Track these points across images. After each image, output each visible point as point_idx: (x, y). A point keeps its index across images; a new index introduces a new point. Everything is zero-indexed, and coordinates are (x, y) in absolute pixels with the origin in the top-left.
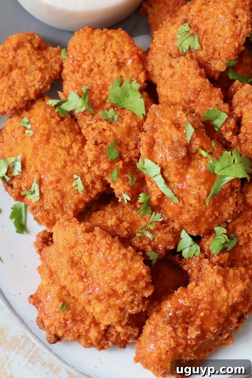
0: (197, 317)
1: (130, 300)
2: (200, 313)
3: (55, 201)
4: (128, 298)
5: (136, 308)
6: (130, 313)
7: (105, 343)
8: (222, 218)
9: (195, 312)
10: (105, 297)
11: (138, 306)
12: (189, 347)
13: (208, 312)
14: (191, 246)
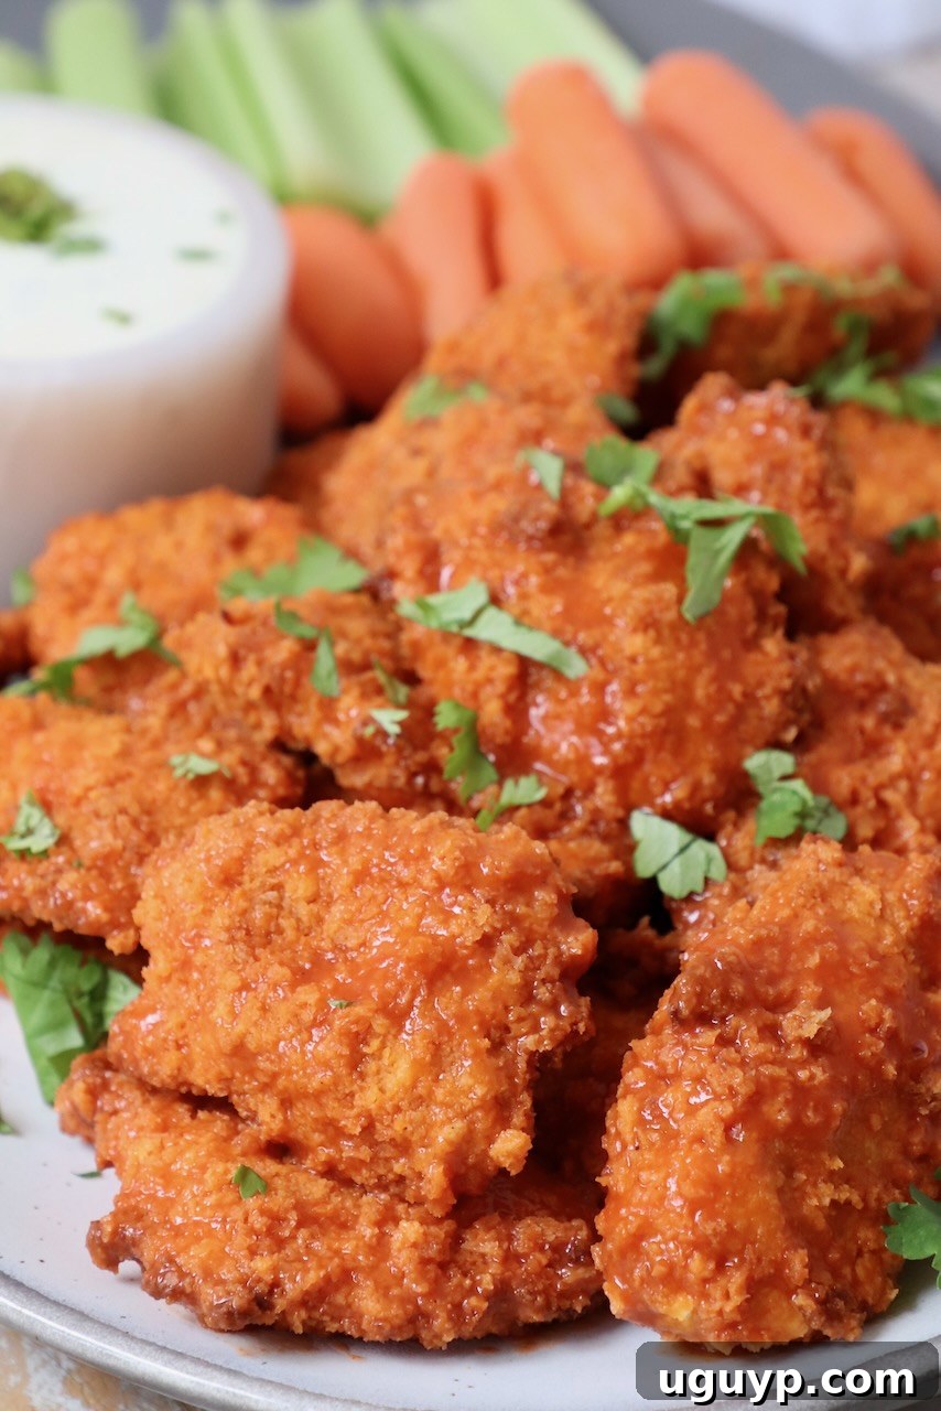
0: (799, 976)
1: (514, 978)
2: (802, 960)
3: (122, 820)
4: (505, 973)
5: (547, 1022)
6: (532, 1048)
7: (460, 1285)
8: (761, 718)
9: (785, 961)
10: (415, 993)
11: (553, 1007)
12: (811, 1104)
13: (831, 946)
14: (683, 850)
